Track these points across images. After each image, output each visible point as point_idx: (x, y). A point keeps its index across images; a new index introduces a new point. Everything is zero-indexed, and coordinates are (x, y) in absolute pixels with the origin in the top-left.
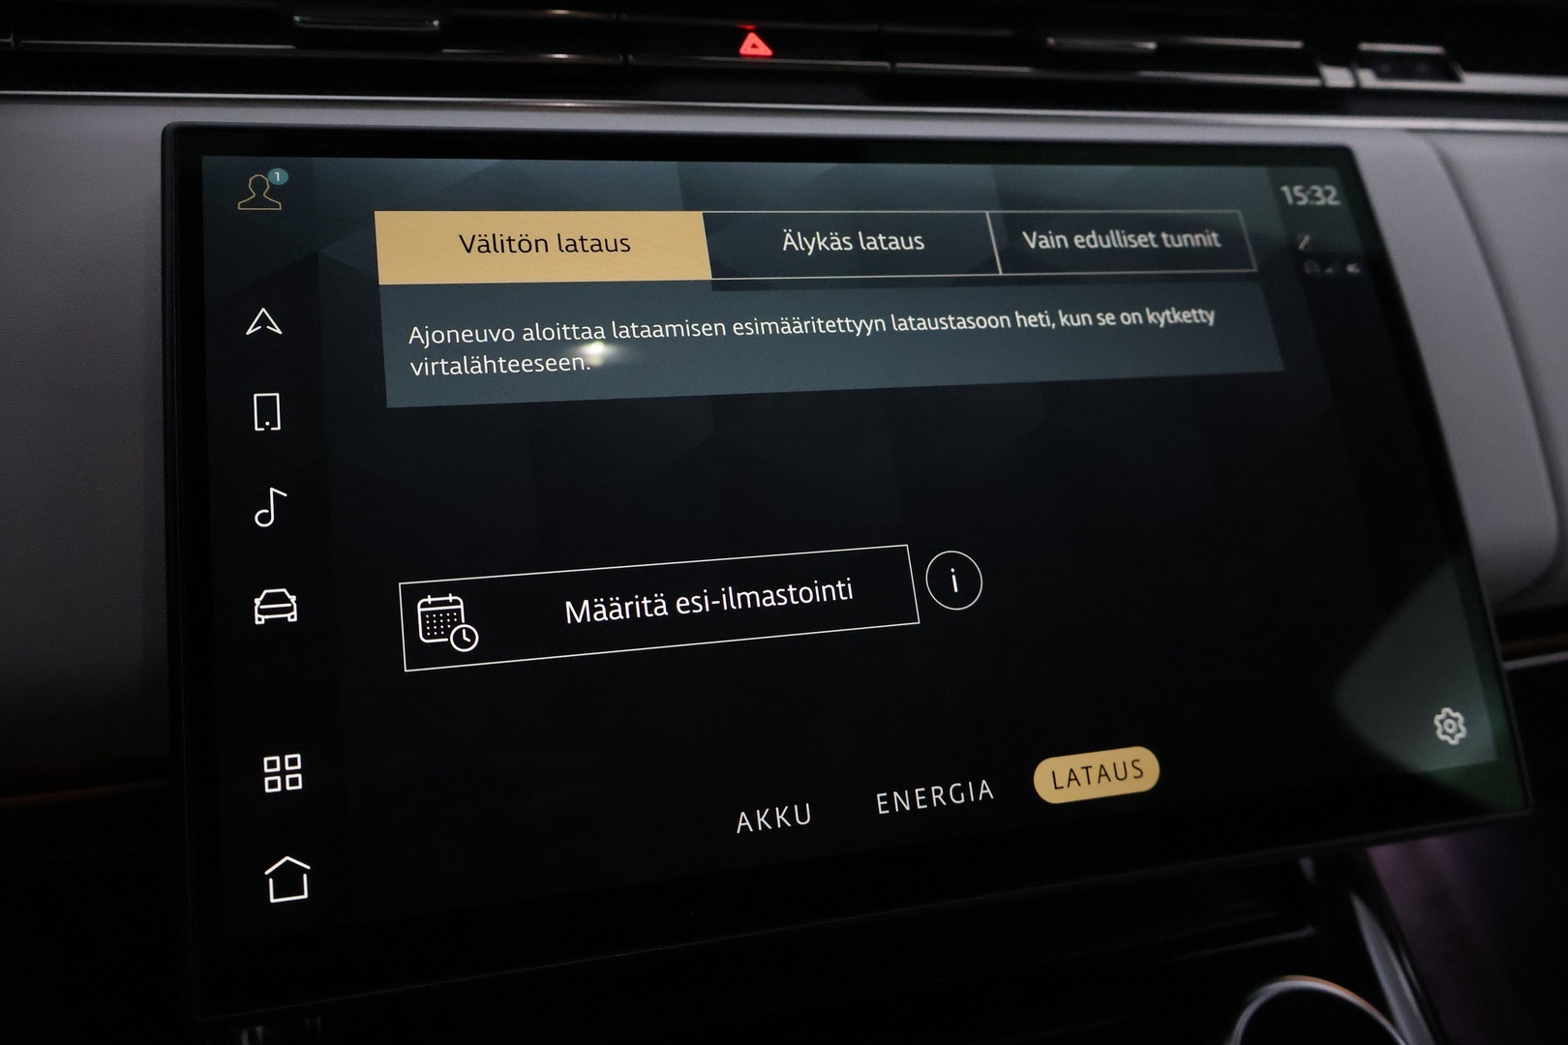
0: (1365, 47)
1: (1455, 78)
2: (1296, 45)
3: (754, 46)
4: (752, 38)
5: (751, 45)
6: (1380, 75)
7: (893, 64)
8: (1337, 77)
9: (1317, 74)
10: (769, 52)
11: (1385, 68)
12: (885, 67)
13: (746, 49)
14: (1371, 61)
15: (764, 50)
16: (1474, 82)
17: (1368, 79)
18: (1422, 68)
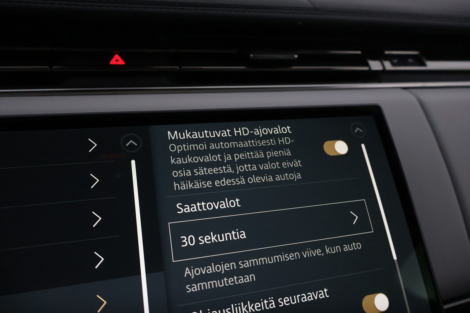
0: (387, 52)
1: (424, 65)
2: (359, 52)
3: (117, 60)
4: (117, 57)
5: (115, 60)
6: (393, 64)
7: (180, 67)
8: (375, 65)
9: (367, 65)
10: (124, 63)
11: (395, 61)
12: (177, 68)
13: (113, 62)
14: (389, 58)
15: (121, 62)
16: (432, 65)
17: (388, 66)
18: (410, 60)
